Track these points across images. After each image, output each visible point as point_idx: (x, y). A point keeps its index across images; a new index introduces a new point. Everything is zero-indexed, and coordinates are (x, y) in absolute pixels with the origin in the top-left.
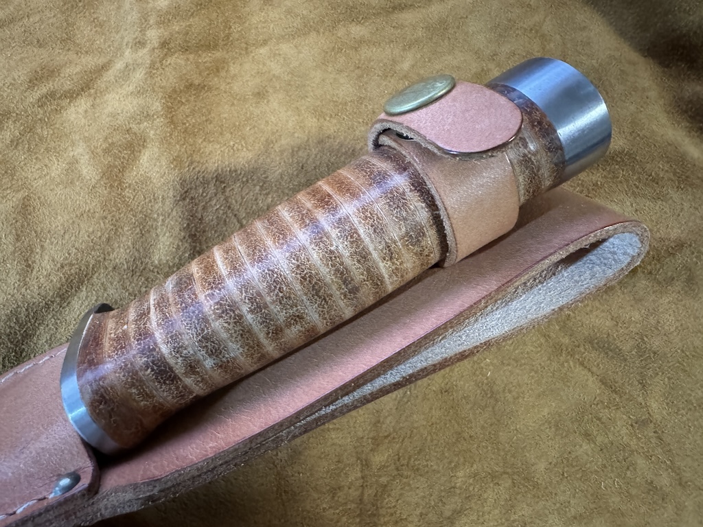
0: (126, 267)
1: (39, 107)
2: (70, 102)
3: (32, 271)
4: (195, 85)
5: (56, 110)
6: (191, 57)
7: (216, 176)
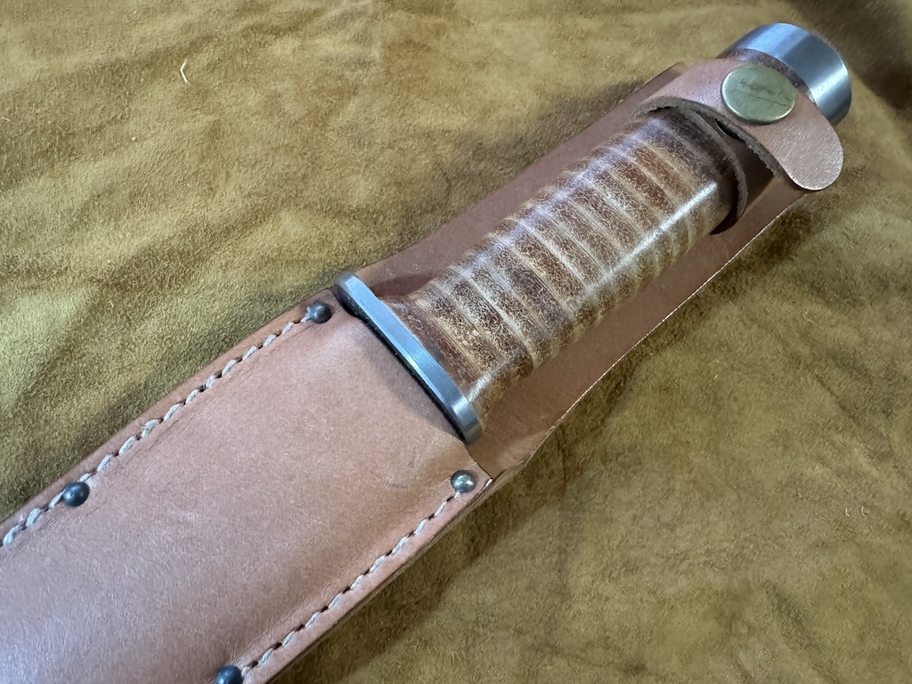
0: (319, 206)
1: (243, 36)
2: (276, 38)
3: (214, 194)
4: (414, 43)
5: (260, 43)
6: (413, 17)
7: (428, 133)
